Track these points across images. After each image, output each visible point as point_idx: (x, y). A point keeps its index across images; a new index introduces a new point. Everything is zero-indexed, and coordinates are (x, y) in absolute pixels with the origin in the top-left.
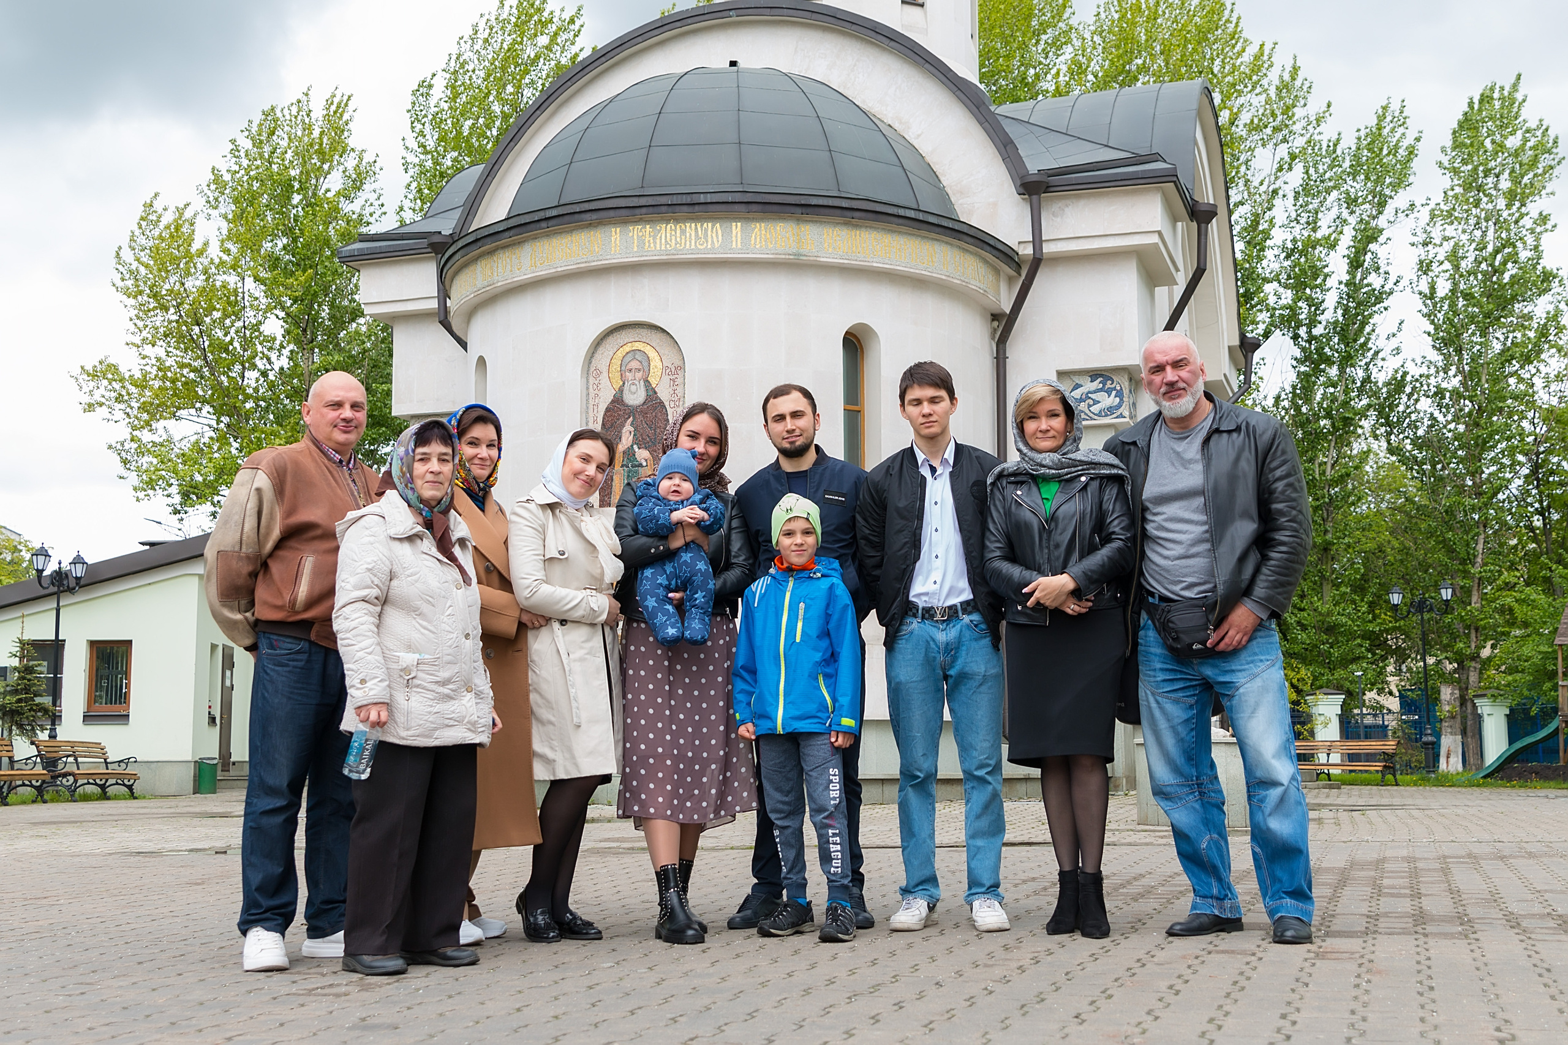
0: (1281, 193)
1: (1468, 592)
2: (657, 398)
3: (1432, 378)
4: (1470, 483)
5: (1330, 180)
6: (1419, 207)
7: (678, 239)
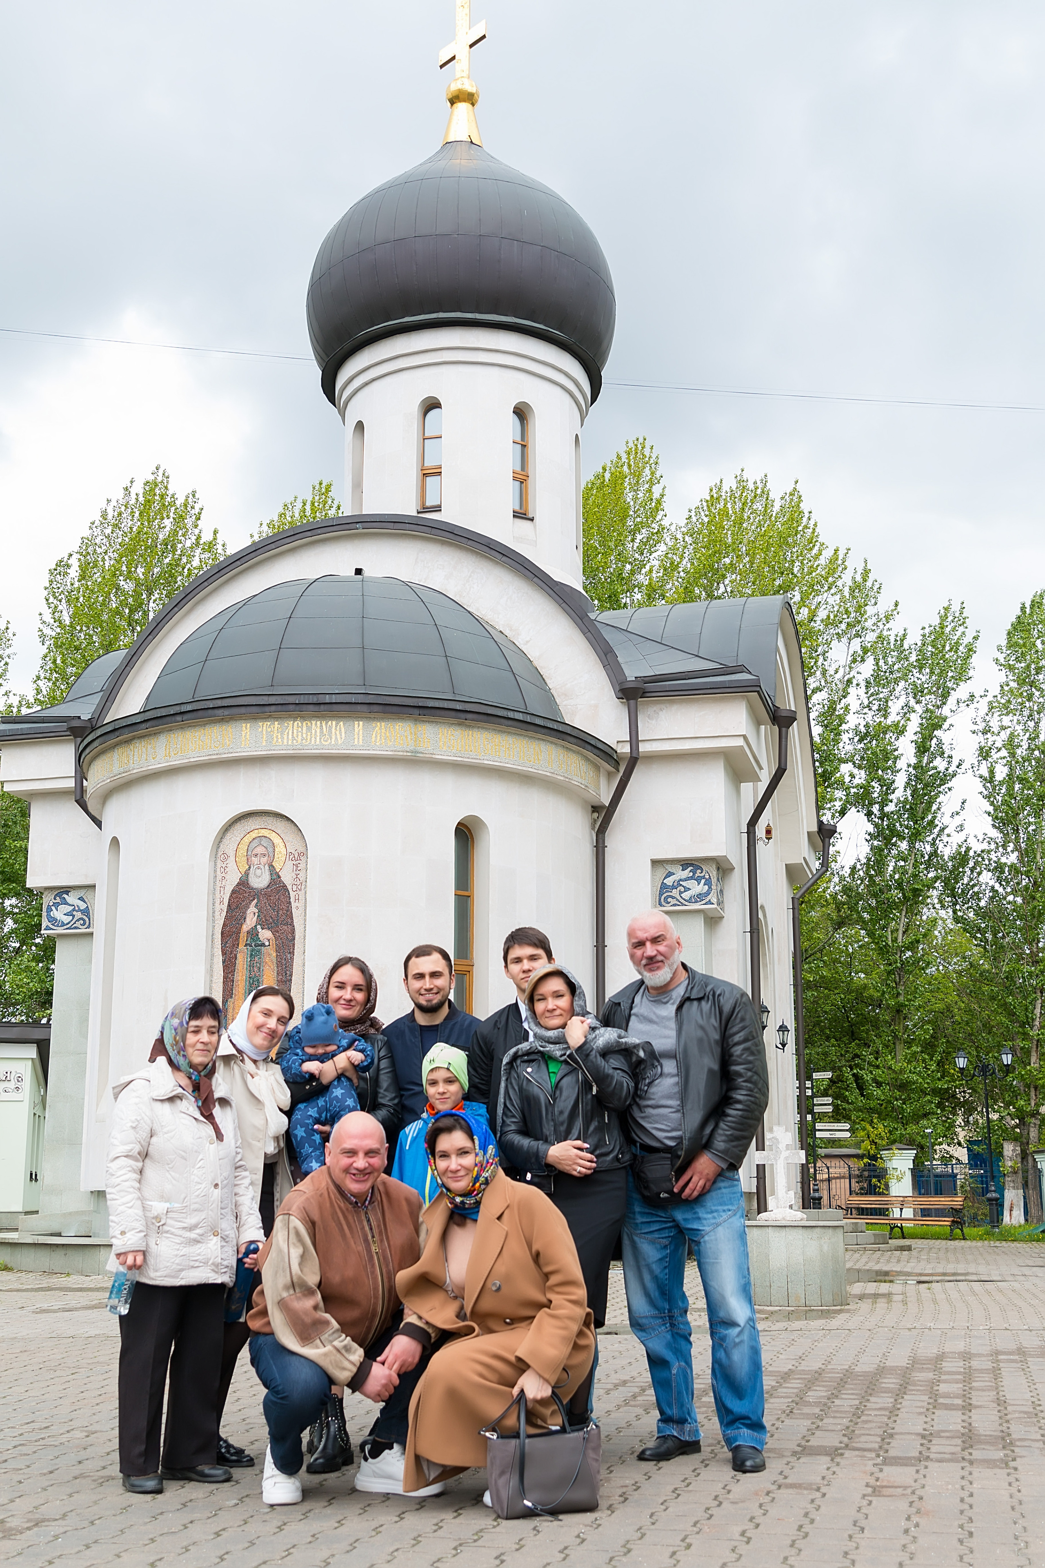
0: (855, 682)
1: (1028, 1052)
2: (281, 881)
3: (993, 853)
4: (1028, 952)
5: (899, 671)
6: (978, 698)
7: (304, 736)
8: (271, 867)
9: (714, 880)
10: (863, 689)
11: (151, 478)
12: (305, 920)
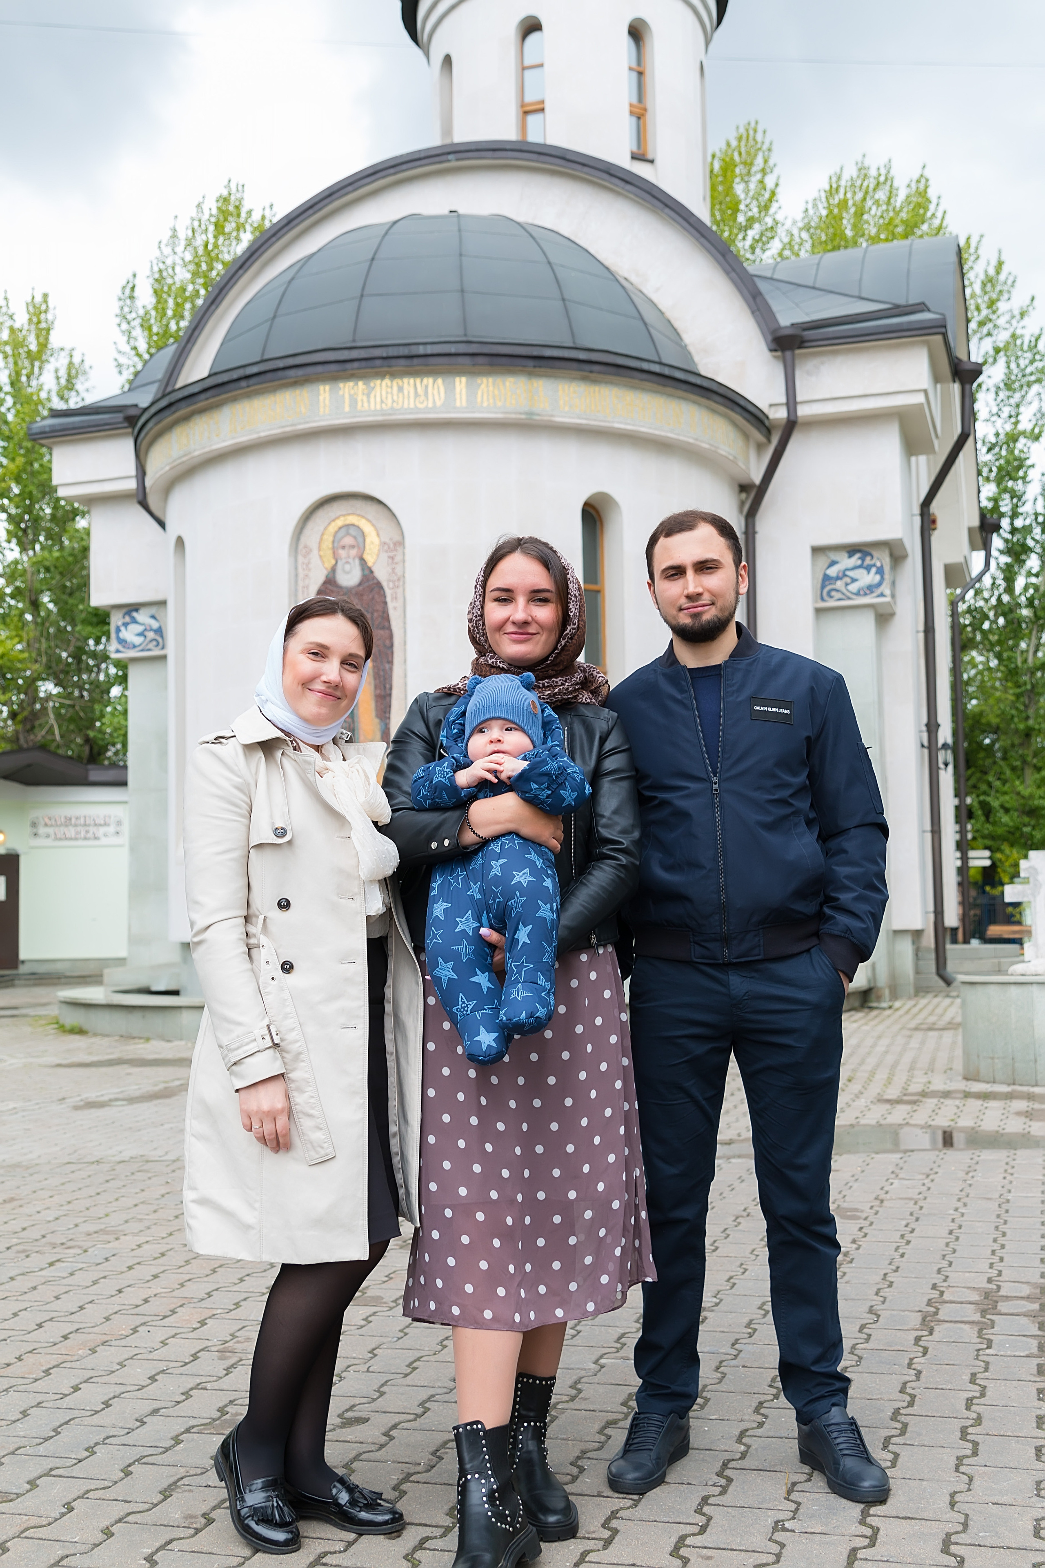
2: (374, 578)
5: (1031, 374)
7: (395, 398)
8: (363, 561)
9: (887, 569)
10: (992, 395)
11: (225, 193)
12: (405, 623)
